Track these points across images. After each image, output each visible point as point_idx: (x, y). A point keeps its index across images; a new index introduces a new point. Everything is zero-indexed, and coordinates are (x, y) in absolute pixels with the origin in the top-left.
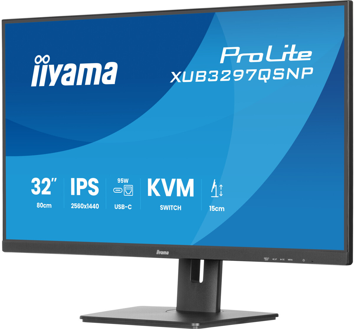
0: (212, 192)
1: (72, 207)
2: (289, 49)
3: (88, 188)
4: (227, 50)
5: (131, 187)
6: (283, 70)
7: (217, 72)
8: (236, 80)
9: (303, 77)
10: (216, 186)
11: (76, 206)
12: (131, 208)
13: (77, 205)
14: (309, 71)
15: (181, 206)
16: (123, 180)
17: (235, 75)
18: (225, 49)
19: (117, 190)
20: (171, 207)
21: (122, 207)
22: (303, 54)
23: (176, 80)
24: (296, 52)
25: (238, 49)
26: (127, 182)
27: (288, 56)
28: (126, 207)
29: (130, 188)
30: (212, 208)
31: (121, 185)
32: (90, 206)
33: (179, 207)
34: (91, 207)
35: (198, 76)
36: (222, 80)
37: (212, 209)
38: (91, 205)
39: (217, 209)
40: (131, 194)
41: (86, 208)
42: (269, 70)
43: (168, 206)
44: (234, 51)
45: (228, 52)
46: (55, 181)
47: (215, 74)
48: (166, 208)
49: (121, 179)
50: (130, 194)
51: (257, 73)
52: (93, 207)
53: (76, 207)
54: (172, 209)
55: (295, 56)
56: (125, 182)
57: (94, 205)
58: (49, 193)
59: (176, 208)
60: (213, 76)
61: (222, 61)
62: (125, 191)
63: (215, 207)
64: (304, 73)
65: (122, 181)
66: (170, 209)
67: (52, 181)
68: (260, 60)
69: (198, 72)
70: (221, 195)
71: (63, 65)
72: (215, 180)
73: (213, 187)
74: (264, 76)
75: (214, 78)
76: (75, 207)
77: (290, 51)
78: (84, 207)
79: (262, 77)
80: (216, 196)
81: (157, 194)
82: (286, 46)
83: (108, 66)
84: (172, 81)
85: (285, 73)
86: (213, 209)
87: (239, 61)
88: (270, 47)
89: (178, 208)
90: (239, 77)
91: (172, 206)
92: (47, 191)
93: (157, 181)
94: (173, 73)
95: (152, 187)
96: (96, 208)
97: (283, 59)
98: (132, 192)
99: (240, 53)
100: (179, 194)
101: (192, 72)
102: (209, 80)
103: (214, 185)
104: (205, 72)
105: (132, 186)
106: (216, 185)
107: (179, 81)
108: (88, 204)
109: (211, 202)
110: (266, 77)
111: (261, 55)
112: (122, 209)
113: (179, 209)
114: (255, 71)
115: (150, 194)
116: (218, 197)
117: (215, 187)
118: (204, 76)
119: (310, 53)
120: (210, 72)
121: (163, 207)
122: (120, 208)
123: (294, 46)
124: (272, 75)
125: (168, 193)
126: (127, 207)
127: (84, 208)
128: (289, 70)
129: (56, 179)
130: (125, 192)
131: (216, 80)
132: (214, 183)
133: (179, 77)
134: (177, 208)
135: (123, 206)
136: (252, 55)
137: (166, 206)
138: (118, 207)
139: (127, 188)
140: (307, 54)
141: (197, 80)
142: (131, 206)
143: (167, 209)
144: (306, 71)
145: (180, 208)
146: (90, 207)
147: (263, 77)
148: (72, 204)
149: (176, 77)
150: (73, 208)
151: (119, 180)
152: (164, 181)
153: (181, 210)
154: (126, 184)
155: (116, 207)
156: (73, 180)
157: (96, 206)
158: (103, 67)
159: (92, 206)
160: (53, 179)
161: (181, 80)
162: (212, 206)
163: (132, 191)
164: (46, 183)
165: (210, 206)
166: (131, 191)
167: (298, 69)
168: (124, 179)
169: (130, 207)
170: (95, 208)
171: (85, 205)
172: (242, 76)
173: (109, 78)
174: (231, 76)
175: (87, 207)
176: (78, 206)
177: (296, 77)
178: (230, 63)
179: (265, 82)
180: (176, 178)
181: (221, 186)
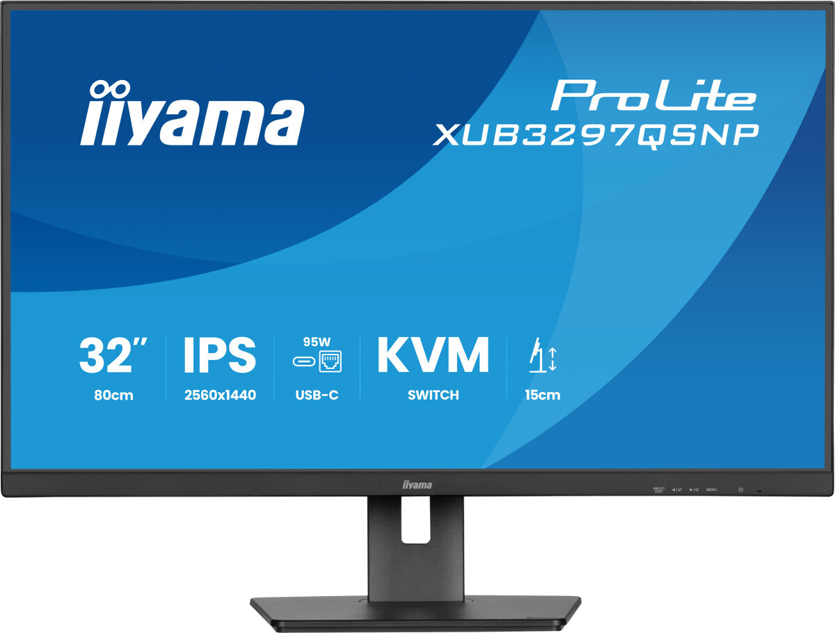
0: (531, 362)
1: (187, 398)
2: (707, 88)
3: (229, 357)
4: (567, 86)
5: (338, 356)
6: (693, 127)
7: (544, 127)
8: (586, 144)
9: (736, 142)
10: (541, 351)
11: (198, 395)
12: (336, 398)
13: (200, 393)
14: (751, 131)
15: (457, 392)
16: (318, 340)
17: (584, 134)
18: (561, 84)
19: (302, 362)
20: (434, 394)
21: (315, 395)
22: (737, 99)
23: (446, 141)
24: (723, 95)
25: (592, 84)
26: (327, 345)
27: (704, 101)
28: (323, 395)
29: (334, 356)
30: (532, 394)
31: (314, 351)
32: (235, 395)
33: (454, 392)
34: (236, 398)
35: (498, 134)
36: (556, 142)
37: (530, 396)
38: (236, 392)
39: (543, 396)
40: (337, 368)
41: (224, 399)
42: (663, 128)
43: (427, 392)
44: (583, 88)
45: (568, 88)
46: (143, 343)
47: (539, 130)
48: (423, 395)
49: (313, 338)
50: (333, 368)
51: (636, 132)
52: (241, 397)
53: (196, 397)
54: (436, 398)
55: (721, 102)
56: (322, 345)
57: (245, 392)
58: (128, 369)
59: (445, 395)
60: (535, 134)
61: (555, 106)
62: (323, 363)
63: (538, 393)
64: (738, 135)
65: (315, 343)
66: (431, 398)
67: (136, 343)
68: (643, 106)
69: (499, 127)
70: (553, 369)
71: (164, 103)
72: (538, 339)
73: (534, 353)
74: (651, 138)
75: (538, 139)
76: (194, 398)
77: (709, 91)
78: (218, 396)
79: (646, 139)
80: (541, 371)
81: (401, 368)
82: (701, 82)
83: (279, 108)
84: (437, 143)
85: (698, 133)
86: (534, 396)
87: (594, 106)
88: (665, 84)
89: (452, 395)
90: (596, 139)
91: (436, 392)
92: (123, 364)
93: (401, 341)
94: (441, 127)
95: (387, 355)
96: (248, 399)
97: (694, 106)
98: (338, 365)
99: (596, 92)
100: (453, 368)
101: (486, 127)
102: (526, 142)
103: (537, 349)
104: (516, 127)
105: (339, 353)
106: (541, 349)
107: (453, 142)
108: (228, 391)
109: (531, 382)
110: (656, 139)
111: (645, 98)
112: (315, 398)
113: (454, 397)
114: (631, 127)
115: (383, 368)
116: (545, 372)
117: (539, 353)
118: (514, 135)
119: (752, 97)
120: (528, 127)
121: (415, 394)
122: (309, 397)
123: (716, 84)
124: (669, 135)
125: (428, 366)
126: (327, 395)
127: (219, 399)
128: (707, 129)
129: (144, 340)
130: (322, 365)
131: (542, 142)
132: (537, 344)
133: (453, 134)
134: (449, 395)
135: (317, 393)
136: (623, 97)
137: (422, 392)
138: (305, 396)
139: (327, 356)
140: (746, 98)
141: (497, 142)
142: (336, 392)
143: (425, 398)
144: (743, 131)
145: (457, 395)
146: (232, 397)
147: (648, 140)
148: (186, 392)
149: (447, 134)
150: (191, 399)
151: (307, 340)
152: (417, 342)
153: (457, 398)
154: (325, 348)
155: (300, 396)
156: (189, 342)
157: (249, 395)
158: (268, 109)
159: (239, 395)
160: (136, 340)
161: (460, 140)
162: (532, 391)
163: (339, 361)
164: (119, 348)
165: (527, 391)
166: (338, 363)
167: (726, 127)
168: (320, 339)
169: (334, 395)
170: (245, 399)
171: (219, 393)
172: (600, 136)
173: (283, 132)
174: (577, 135)
175: (225, 396)
176: (202, 395)
177: (722, 141)
178: (574, 111)
179: (654, 149)
180: (447, 335)
181: (553, 350)
